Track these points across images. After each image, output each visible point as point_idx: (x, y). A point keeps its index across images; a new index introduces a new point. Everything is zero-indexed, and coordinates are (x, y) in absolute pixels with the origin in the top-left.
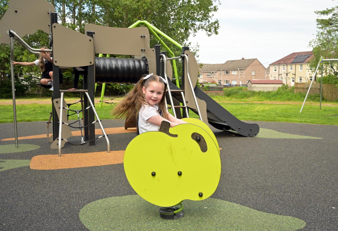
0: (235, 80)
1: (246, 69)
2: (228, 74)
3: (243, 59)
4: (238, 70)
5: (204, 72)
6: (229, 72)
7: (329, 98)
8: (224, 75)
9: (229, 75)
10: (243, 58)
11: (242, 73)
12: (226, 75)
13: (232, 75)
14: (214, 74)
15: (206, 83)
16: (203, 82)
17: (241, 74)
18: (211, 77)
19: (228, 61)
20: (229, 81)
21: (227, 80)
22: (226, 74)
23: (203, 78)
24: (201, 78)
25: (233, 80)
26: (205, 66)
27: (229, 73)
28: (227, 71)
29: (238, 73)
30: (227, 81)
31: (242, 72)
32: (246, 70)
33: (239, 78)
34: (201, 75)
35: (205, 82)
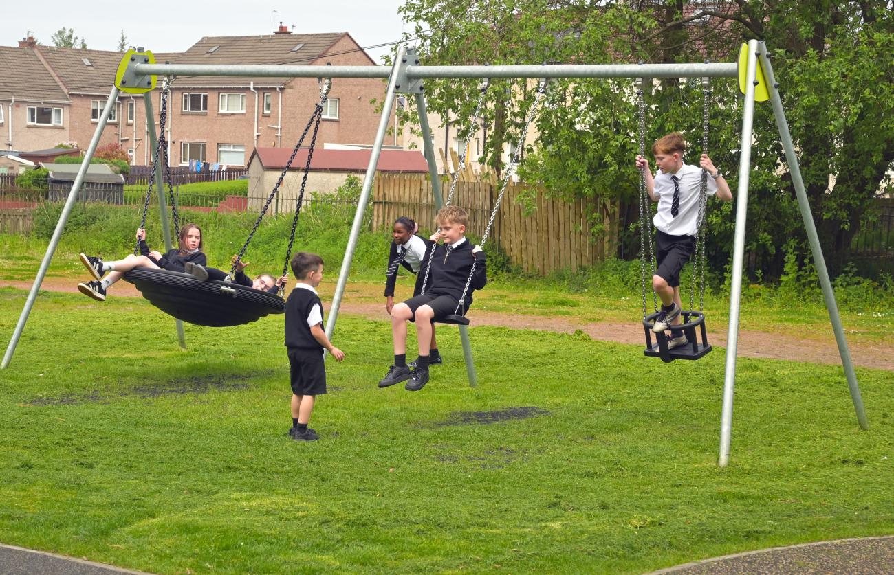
0: (235, 145)
1: (291, 88)
2: (202, 111)
3: (283, 31)
4: (248, 89)
5: (72, 95)
6: (205, 97)
7: (530, 261)
8: (183, 114)
9: (205, 115)
10: (281, 28)
11: (269, 107)
12: (188, 114)
13: (220, 117)
14: (132, 105)
15: (67, 157)
16: (57, 147)
17: (267, 112)
18: (116, 125)
19: (209, 39)
20: (204, 146)
21: (197, 141)
22: (188, 109)
23: (67, 126)
24: (55, 128)
25: (229, 144)
26: (86, 62)
27: (205, 108)
28: (196, 93)
29: (250, 106)
30: (195, 147)
31: (269, 101)
32: (288, 91)
33: (256, 134)
34: (58, 112)
35: (66, 147)
